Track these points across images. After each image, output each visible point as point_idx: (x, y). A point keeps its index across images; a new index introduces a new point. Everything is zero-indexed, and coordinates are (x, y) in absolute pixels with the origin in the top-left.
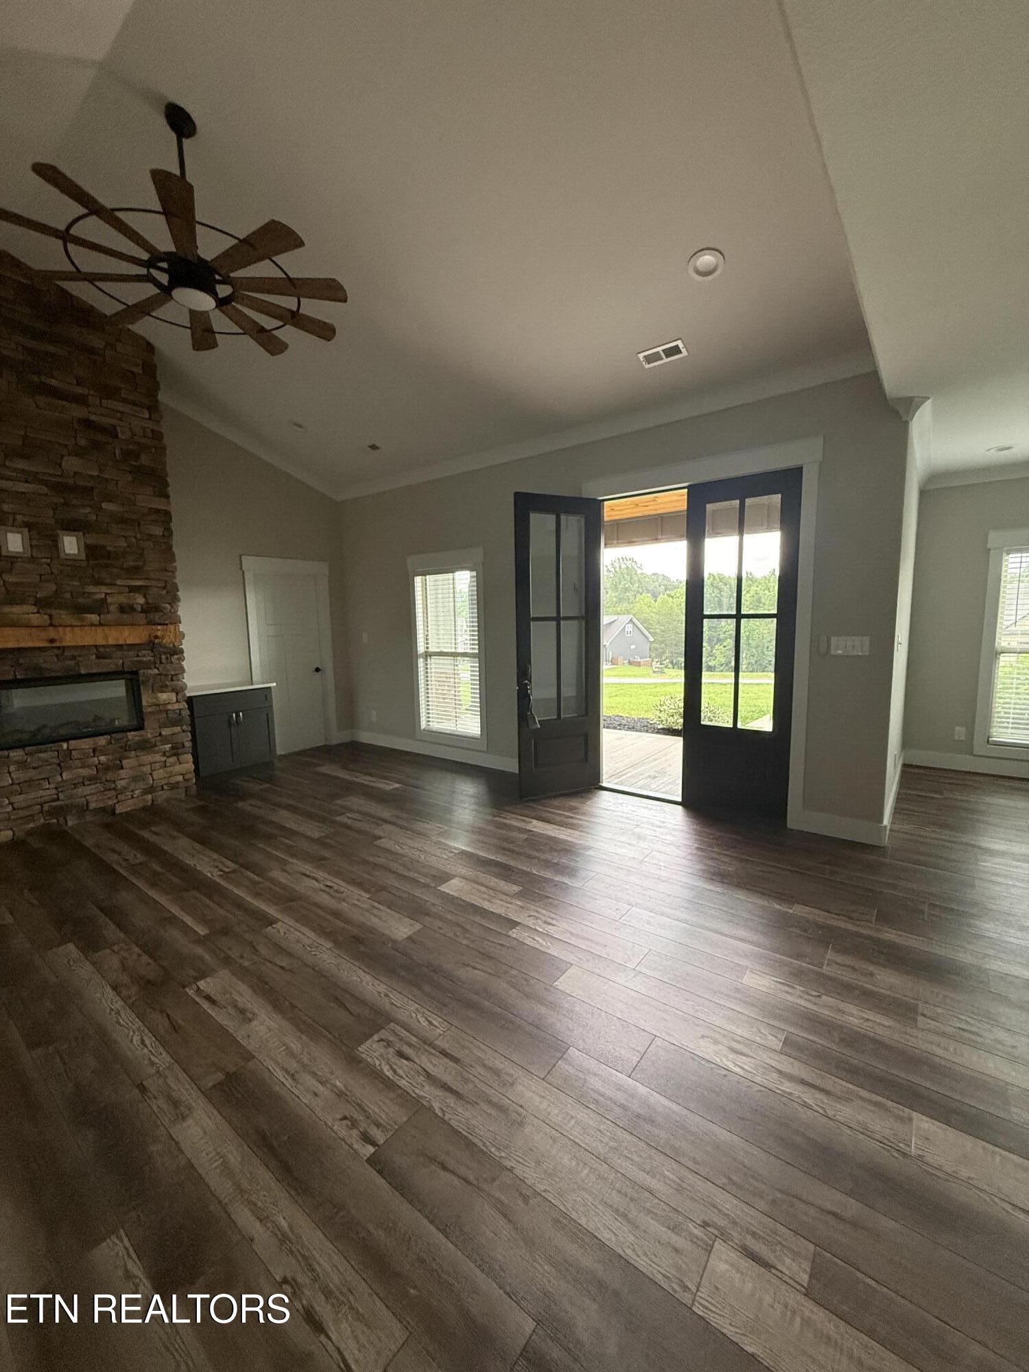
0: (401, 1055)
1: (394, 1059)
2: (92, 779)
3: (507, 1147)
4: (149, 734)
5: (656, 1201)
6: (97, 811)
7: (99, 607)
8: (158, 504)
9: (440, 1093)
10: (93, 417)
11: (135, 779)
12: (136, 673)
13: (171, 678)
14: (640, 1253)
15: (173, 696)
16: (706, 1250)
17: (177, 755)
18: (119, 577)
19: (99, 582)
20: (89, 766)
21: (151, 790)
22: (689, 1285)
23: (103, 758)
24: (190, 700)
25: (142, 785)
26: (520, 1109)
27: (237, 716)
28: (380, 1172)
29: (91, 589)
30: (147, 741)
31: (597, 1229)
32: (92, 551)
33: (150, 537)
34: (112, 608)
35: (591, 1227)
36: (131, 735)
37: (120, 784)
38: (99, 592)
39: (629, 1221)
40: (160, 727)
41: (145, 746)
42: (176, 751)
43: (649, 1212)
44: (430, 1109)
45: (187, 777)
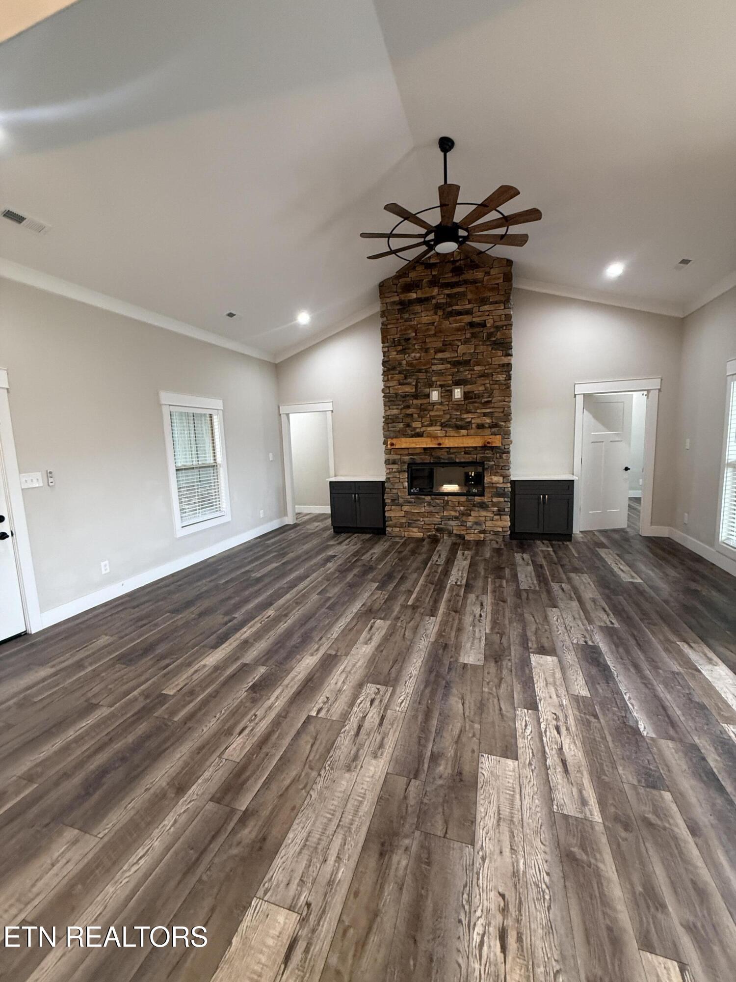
0: (372, 701)
1: (369, 700)
2: (456, 518)
3: (332, 769)
4: (485, 499)
5: (318, 866)
6: (457, 535)
7: (467, 426)
8: (505, 360)
9: (355, 726)
10: (474, 320)
11: (476, 523)
12: (483, 463)
13: (503, 468)
14: (284, 858)
15: (501, 479)
16: (291, 906)
17: (500, 515)
18: (478, 408)
19: (468, 412)
20: (456, 511)
21: (483, 532)
22: (269, 894)
23: (462, 508)
24: (513, 483)
25: (479, 528)
26: (359, 767)
27: (544, 497)
28: (304, 722)
29: (465, 416)
30: (484, 503)
31: (294, 830)
32: (467, 395)
33: (497, 382)
34: (474, 426)
35: (295, 826)
36: (476, 498)
37: (469, 524)
38: (468, 417)
39: (302, 849)
40: (492, 497)
41: (483, 506)
42: (500, 512)
43: (310, 861)
44: (344, 726)
45: (504, 529)
